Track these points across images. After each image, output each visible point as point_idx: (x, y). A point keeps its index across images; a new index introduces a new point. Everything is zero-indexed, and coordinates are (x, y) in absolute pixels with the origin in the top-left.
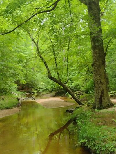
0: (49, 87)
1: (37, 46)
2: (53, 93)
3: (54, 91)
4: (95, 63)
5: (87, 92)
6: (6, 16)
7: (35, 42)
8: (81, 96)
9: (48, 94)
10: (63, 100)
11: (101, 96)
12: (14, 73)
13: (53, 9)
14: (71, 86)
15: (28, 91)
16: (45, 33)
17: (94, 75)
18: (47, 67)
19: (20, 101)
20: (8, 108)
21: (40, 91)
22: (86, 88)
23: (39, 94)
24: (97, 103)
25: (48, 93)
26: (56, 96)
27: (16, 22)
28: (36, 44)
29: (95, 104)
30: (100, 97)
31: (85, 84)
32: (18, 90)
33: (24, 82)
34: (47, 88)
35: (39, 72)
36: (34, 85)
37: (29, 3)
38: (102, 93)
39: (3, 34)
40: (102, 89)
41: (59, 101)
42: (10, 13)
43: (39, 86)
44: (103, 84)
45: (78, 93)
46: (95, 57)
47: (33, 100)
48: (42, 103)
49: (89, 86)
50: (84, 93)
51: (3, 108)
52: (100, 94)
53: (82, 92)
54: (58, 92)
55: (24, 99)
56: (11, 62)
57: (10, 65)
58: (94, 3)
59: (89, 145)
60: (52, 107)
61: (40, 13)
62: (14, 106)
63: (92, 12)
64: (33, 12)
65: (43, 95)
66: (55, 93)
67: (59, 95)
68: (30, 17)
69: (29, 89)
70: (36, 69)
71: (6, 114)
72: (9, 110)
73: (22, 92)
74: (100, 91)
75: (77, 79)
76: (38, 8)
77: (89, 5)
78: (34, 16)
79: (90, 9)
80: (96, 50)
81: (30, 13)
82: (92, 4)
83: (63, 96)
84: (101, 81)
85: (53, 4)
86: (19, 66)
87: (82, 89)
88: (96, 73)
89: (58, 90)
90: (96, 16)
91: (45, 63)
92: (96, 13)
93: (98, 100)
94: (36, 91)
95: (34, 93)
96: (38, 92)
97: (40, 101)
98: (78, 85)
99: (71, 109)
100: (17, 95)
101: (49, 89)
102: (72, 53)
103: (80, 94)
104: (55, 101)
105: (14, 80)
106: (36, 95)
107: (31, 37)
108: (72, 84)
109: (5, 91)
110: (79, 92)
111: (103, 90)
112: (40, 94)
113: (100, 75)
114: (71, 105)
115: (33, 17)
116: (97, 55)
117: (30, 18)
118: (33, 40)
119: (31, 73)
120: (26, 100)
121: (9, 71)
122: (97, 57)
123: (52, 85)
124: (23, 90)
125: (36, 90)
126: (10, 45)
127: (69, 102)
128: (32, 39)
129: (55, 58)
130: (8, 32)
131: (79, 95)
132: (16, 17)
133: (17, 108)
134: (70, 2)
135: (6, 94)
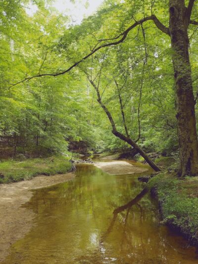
0: (112, 147)
1: (97, 90)
2: (117, 155)
3: (117, 151)
4: (181, 114)
5: (164, 154)
6: (59, 51)
7: (94, 86)
8: (156, 159)
9: (109, 157)
10: (131, 165)
11: (189, 159)
12: (65, 127)
13: (121, 41)
14: (142, 145)
15: (82, 152)
16: (108, 72)
17: (179, 129)
18: (110, 118)
19: (74, 164)
20: (60, 173)
21: (99, 152)
22: (163, 148)
23: (96, 156)
24: (184, 169)
25: (109, 155)
26: (120, 158)
27: (72, 58)
28: (96, 88)
29: (181, 170)
30: (187, 160)
31: (162, 143)
32: (69, 150)
33: (78, 139)
34: (109, 147)
35: (97, 126)
36: (90, 144)
37: (90, 34)
38: (191, 155)
39: (54, 76)
40: (190, 149)
41: (126, 166)
42: (65, 47)
43: (97, 145)
44: (192, 142)
45: (152, 155)
46: (181, 105)
47: (90, 164)
48: (102, 167)
49: (167, 146)
50: (160, 156)
51: (54, 172)
52: (188, 156)
53: (157, 153)
54: (124, 153)
55: (78, 162)
56: (62, 113)
57: (61, 116)
58: (180, 31)
59: (179, 222)
60: (118, 173)
61: (104, 46)
62: (68, 171)
63: (178, 44)
64: (94, 46)
65: (103, 157)
66: (119, 154)
67: (124, 157)
68: (90, 52)
69: (83, 148)
70: (92, 122)
71: (58, 181)
72: (62, 175)
73: (73, 152)
74: (188, 153)
75: (151, 136)
76: (101, 40)
77: (173, 34)
78: (96, 50)
79: (174, 41)
80: (183, 96)
81: (91, 47)
82: (177, 32)
83: (129, 160)
84: (189, 139)
85: (122, 34)
86: (73, 117)
87: (158, 149)
88: (182, 127)
89: (123, 150)
90: (183, 49)
91: (108, 113)
92: (183, 45)
93: (185, 164)
94: (92, 152)
95: (89, 155)
96: (95, 153)
97: (100, 165)
98: (152, 144)
99: (145, 176)
100: (68, 155)
101: (111, 149)
102: (144, 101)
103: (155, 157)
104: (120, 166)
105: (65, 136)
106: (92, 156)
107: (90, 78)
108: (143, 143)
109: (53, 151)
110: (154, 153)
111: (192, 151)
112: (98, 156)
113: (188, 130)
114: (143, 171)
115: (94, 52)
116: (185, 103)
117: (91, 54)
118: (92, 83)
119: (87, 127)
120: (80, 163)
121: (59, 125)
122: (184, 105)
123: (115, 143)
124: (76, 151)
125: (92, 150)
126: (60, 89)
127: (140, 167)
128: (91, 81)
129: (122, 107)
130: (61, 72)
131: (153, 157)
132: (72, 53)
133: (70, 173)
134: (145, 30)
135: (55, 154)
